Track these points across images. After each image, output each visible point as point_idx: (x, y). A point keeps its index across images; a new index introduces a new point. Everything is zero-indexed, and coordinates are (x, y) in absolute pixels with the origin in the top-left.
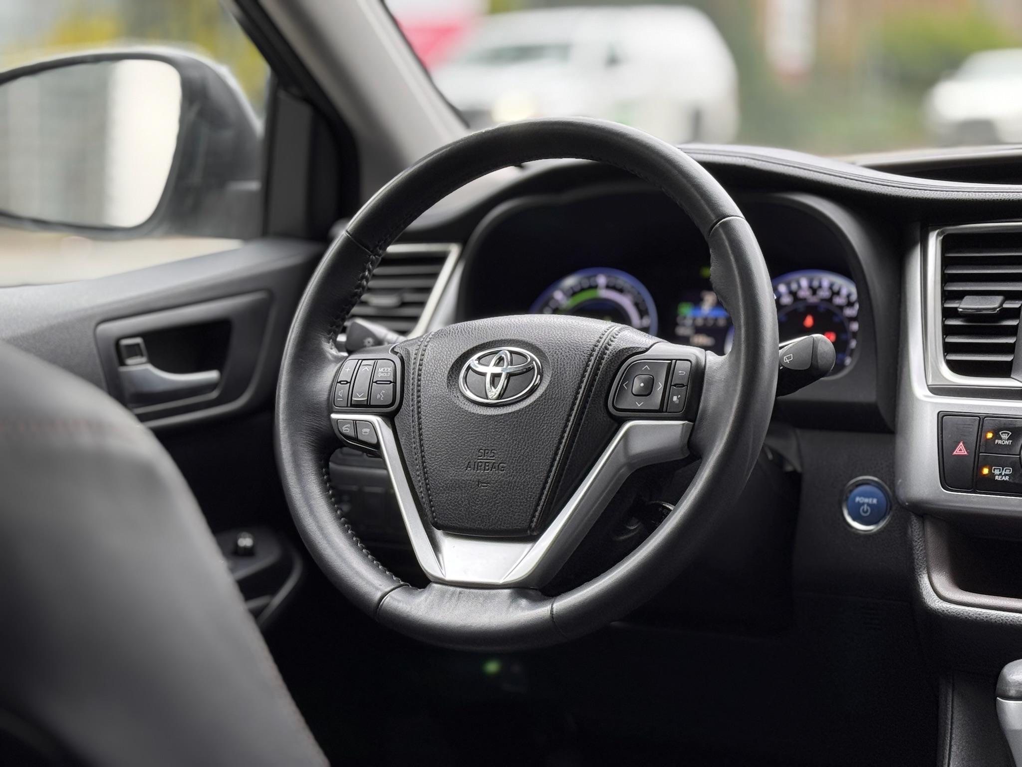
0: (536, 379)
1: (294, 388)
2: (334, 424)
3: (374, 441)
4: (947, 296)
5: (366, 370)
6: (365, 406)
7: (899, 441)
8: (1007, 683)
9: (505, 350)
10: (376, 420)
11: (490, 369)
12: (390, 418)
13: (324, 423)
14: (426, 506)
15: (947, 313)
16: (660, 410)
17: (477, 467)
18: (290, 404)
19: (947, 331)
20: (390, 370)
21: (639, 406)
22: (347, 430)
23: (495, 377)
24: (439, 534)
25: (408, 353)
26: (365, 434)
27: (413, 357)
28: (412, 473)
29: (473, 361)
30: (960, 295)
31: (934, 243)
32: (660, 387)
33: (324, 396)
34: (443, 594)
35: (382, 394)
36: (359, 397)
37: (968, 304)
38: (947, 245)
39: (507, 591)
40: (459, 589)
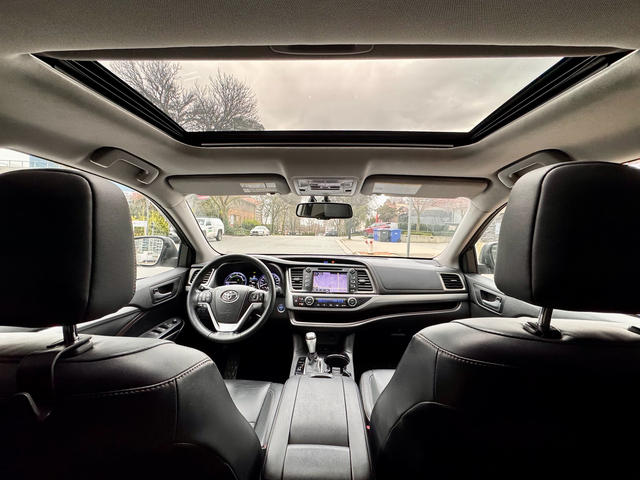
0: (237, 297)
1: (190, 299)
2: (198, 305)
3: (206, 307)
4: (292, 278)
5: (204, 295)
6: (205, 301)
7: (286, 299)
8: (307, 337)
9: (231, 292)
10: (207, 304)
11: (228, 295)
12: (209, 303)
13: (197, 304)
14: (217, 318)
15: (292, 280)
16: (258, 301)
17: (226, 312)
18: (190, 301)
19: (293, 283)
20: (209, 295)
21: (254, 300)
22: (201, 305)
23: (229, 296)
24: (219, 323)
25: (212, 292)
26: (205, 306)
27: (213, 293)
28: (214, 313)
29: (225, 294)
30: (294, 278)
31: (290, 269)
32: (258, 297)
33: (196, 300)
34: (220, 334)
35: (208, 299)
36: (204, 300)
37: (295, 279)
38: (292, 270)
39: (232, 333)
40: (223, 333)
